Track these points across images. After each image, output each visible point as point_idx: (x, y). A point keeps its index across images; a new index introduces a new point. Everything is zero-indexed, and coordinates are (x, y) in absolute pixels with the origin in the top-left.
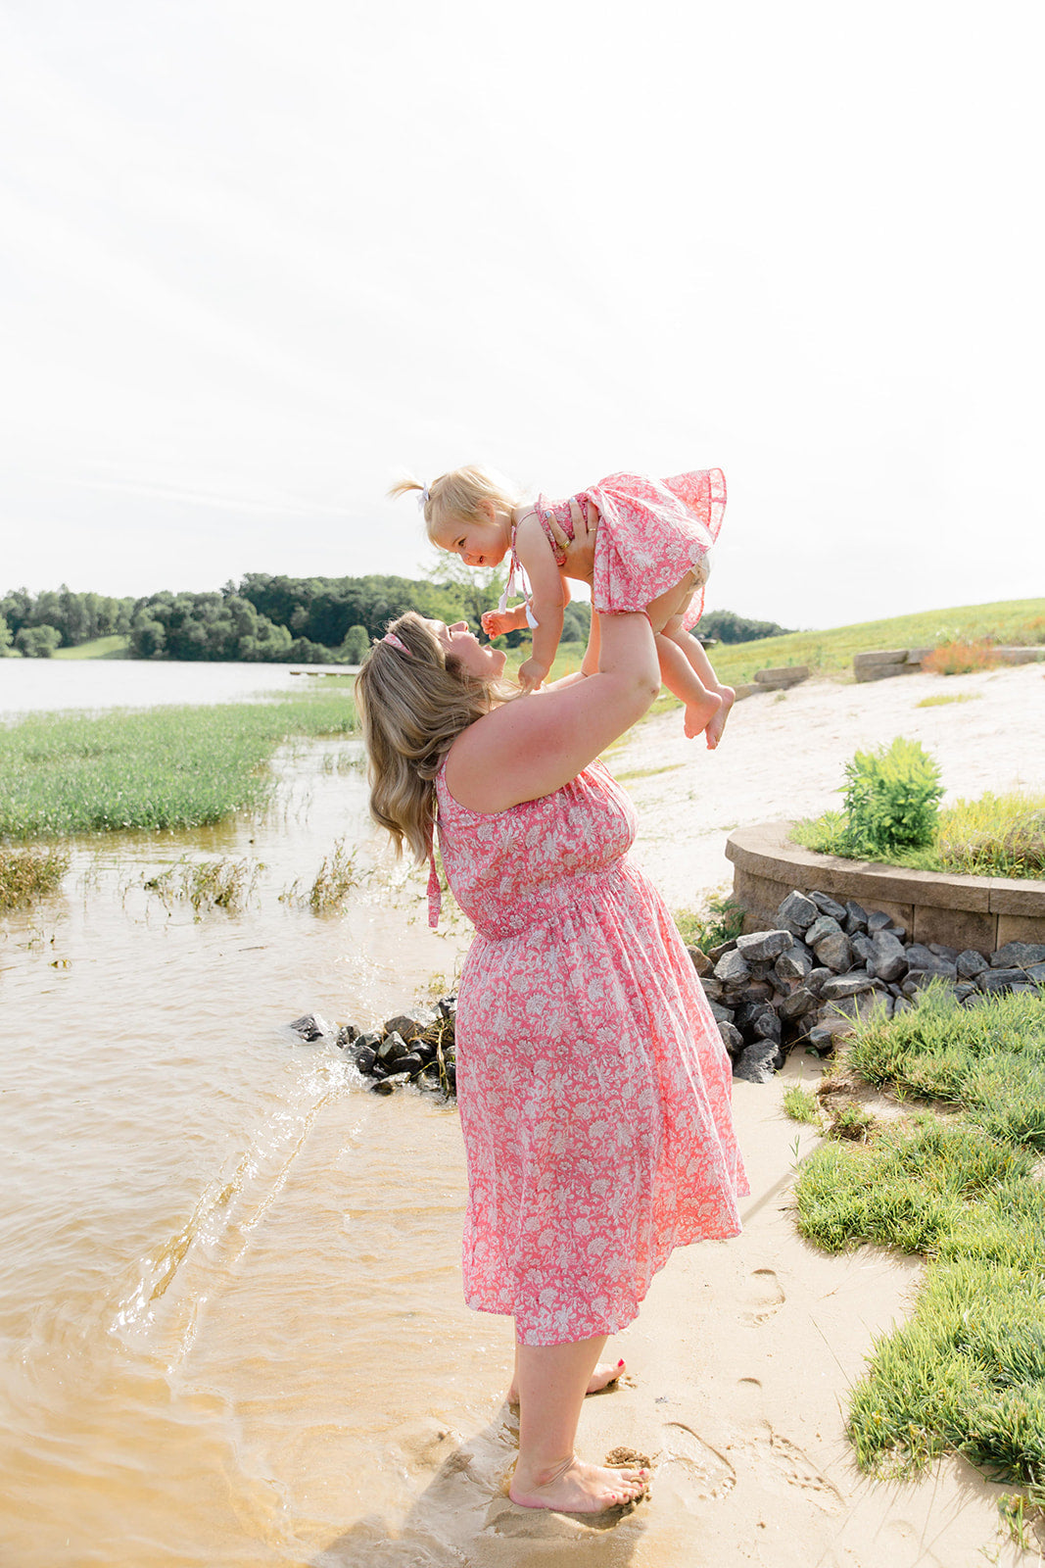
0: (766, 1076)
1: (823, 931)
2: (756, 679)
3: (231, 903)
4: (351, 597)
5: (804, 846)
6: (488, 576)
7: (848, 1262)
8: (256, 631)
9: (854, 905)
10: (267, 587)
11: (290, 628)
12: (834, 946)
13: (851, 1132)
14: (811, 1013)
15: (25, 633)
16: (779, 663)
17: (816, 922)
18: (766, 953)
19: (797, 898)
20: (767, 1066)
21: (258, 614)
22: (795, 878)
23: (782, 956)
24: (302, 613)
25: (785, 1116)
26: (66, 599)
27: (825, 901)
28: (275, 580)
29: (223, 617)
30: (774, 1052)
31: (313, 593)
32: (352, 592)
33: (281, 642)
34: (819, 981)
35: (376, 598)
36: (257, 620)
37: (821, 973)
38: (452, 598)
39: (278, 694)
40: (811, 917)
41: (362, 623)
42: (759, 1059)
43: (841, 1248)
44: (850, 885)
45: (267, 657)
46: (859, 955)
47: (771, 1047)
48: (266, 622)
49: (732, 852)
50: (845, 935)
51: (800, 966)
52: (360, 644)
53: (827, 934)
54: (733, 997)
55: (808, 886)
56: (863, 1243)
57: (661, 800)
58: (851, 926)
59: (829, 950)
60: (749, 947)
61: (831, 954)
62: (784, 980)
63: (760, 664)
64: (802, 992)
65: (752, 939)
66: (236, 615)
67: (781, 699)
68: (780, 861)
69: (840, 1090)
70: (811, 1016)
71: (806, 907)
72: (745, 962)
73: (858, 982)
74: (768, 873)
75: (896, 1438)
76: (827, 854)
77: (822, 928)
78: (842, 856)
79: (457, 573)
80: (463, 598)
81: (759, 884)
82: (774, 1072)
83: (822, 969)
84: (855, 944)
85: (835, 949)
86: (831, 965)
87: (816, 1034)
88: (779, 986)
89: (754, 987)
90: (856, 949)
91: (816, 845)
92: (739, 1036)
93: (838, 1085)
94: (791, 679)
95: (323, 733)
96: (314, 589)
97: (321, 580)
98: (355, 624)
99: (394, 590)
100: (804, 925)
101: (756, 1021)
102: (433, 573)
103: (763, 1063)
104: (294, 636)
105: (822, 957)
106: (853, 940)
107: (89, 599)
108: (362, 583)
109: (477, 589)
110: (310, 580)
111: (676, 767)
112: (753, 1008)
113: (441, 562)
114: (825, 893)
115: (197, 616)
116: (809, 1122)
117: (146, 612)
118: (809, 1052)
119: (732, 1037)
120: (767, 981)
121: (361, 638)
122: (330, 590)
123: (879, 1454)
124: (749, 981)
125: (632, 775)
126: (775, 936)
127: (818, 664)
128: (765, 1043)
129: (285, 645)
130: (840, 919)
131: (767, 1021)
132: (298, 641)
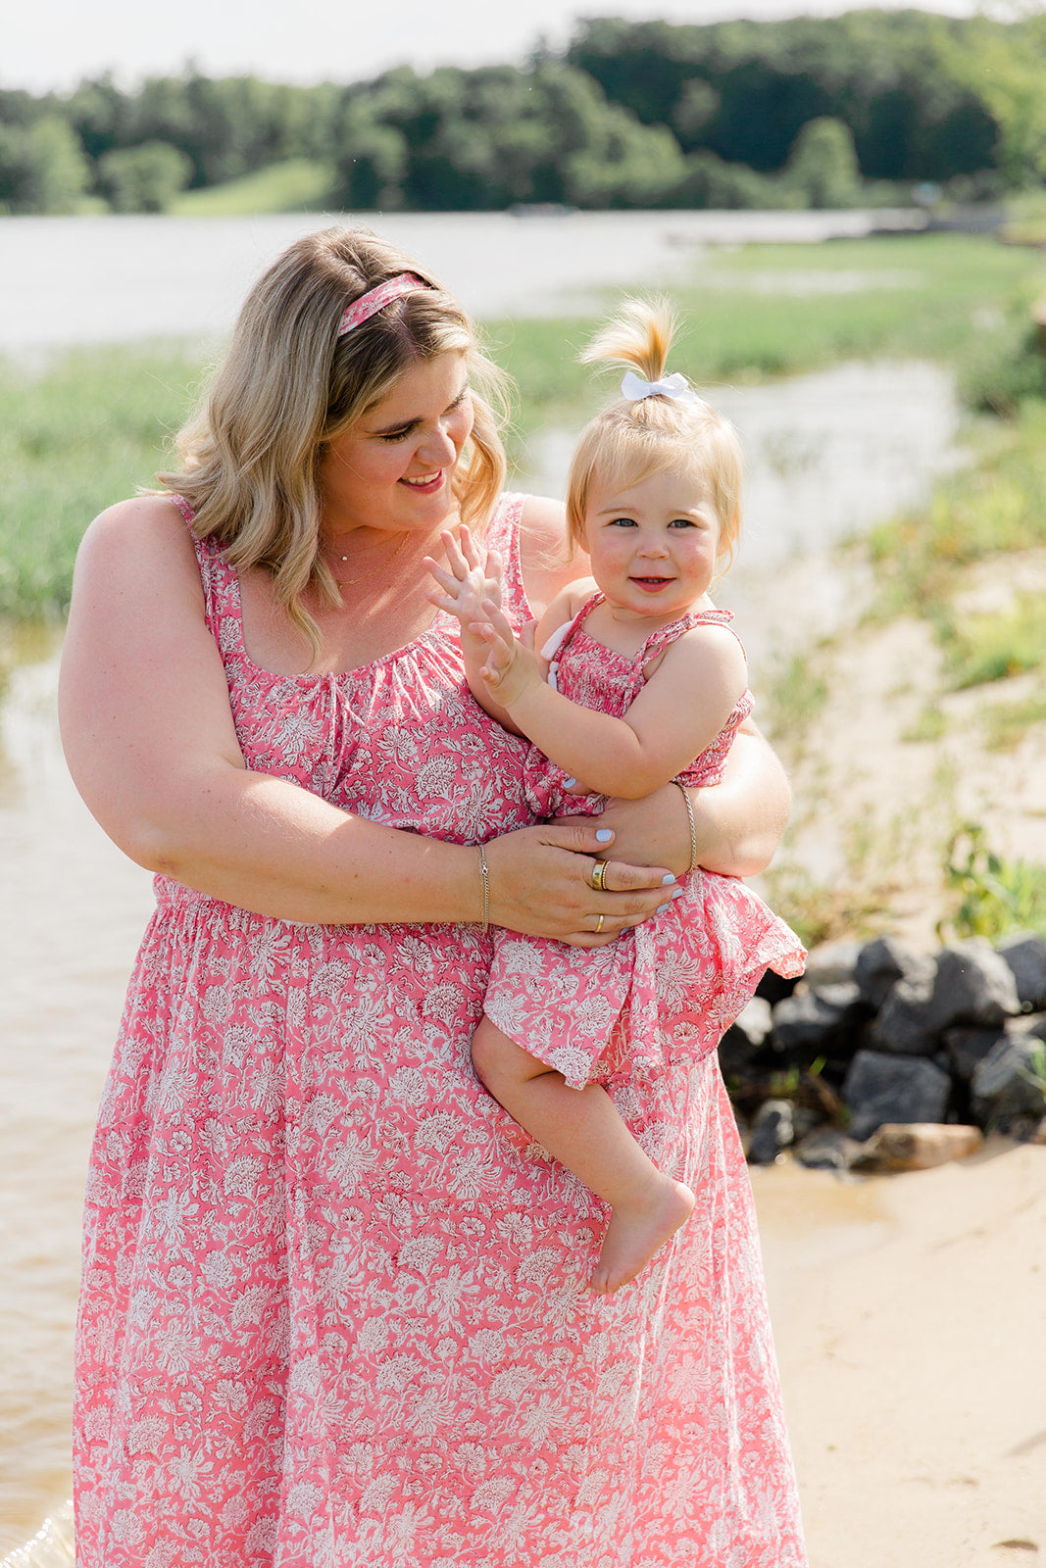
8: (598, 143)
11: (674, 133)
15: (117, 165)
21: (608, 102)
24: (700, 102)
26: (197, 91)
29: (528, 114)
33: (656, 166)
35: (868, 59)
36: (601, 118)
41: (835, 116)
45: (622, 200)
48: (618, 120)
66: (556, 110)
98: (819, 118)
99: (909, 40)
104: (686, 152)
107: (244, 88)
108: (836, 26)
115: (473, 114)
117: (363, 111)
129: (663, 169)
132: (693, 164)
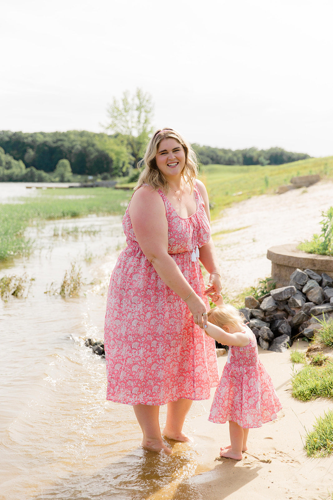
0: (284, 349)
1: (310, 286)
2: (291, 182)
3: (19, 294)
4: (59, 143)
5: (304, 251)
6: (140, 129)
7: (311, 403)
8: (4, 164)
9: (325, 275)
10: (10, 138)
11: (24, 162)
12: (315, 293)
13: (318, 363)
14: (305, 323)
16: (305, 173)
17: (307, 282)
18: (284, 297)
19: (298, 272)
20: (284, 345)
21: (5, 153)
22: (298, 264)
23: (291, 298)
24: (31, 153)
25: (291, 362)
27: (312, 273)
28: (15, 134)
30: (288, 339)
31: (37, 141)
32: (61, 140)
33: (19, 170)
34: (308, 308)
35: (74, 143)
36: (5, 158)
37: (309, 304)
38: (119, 142)
39: (21, 199)
40: (305, 280)
41: (66, 158)
42: (281, 343)
43: (309, 399)
44: (324, 265)
45: (11, 179)
46: (327, 296)
47: (286, 337)
48: (10, 158)
49: (270, 255)
50: (321, 288)
51: (299, 302)
52: (65, 170)
53: (312, 288)
54: (269, 318)
55: (304, 267)
56: (318, 397)
57: (238, 243)
58: (324, 284)
59: (313, 294)
60: (276, 294)
61: (314, 296)
62: (293, 309)
63: (294, 174)
64: (300, 313)
65: (277, 291)
67: (304, 192)
68: (291, 257)
69: (316, 350)
70: (305, 324)
71: (302, 276)
72: (274, 301)
73: (325, 307)
74: (286, 263)
75: (323, 447)
76: (314, 254)
77: (310, 285)
78: (321, 254)
79: (122, 128)
80: (126, 142)
81: (282, 269)
82: (288, 348)
83: (309, 303)
84: (325, 291)
85: (316, 293)
86: (314, 301)
87: (307, 331)
88: (290, 312)
89: (279, 313)
90: (325, 293)
91: (309, 250)
92: (271, 333)
93: (314, 348)
94: (310, 181)
95: (51, 218)
96: (38, 139)
97: (42, 133)
98: (62, 158)
99: (84, 139)
100: (302, 284)
101: (279, 327)
102: (108, 128)
103: (283, 344)
104: (27, 166)
105: (310, 298)
106: (324, 290)
109: (133, 137)
110: (35, 133)
111: (247, 227)
112: (278, 322)
113: (113, 122)
114: (313, 270)
116: (301, 363)
118: (304, 340)
119: (268, 333)
120: (285, 310)
121: (66, 166)
122: (48, 139)
123: (315, 451)
124: (277, 310)
125: (223, 232)
126: (288, 289)
127: (326, 173)
128: (283, 336)
129: (21, 171)
130: (319, 281)
131: (284, 327)
132: (29, 169)
